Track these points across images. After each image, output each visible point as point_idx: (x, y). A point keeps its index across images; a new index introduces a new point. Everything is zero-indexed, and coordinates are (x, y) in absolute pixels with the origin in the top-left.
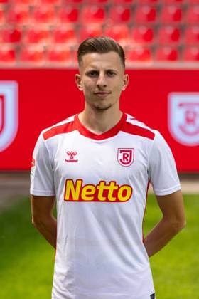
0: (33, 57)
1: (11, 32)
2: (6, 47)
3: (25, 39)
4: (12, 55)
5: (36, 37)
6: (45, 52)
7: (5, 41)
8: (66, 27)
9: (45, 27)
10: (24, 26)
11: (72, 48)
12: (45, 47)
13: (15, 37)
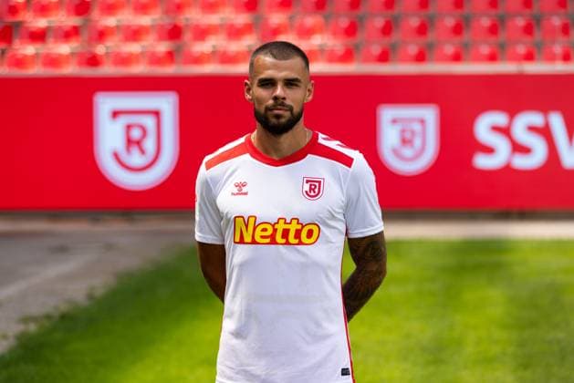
0: (198, 60)
1: (170, 27)
2: (163, 47)
3: (187, 36)
4: (170, 57)
5: (202, 33)
6: (214, 53)
7: (161, 38)
8: (242, 19)
9: (213, 19)
10: (187, 19)
11: (249, 46)
12: (214, 47)
13: (174, 33)
